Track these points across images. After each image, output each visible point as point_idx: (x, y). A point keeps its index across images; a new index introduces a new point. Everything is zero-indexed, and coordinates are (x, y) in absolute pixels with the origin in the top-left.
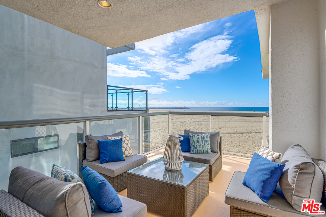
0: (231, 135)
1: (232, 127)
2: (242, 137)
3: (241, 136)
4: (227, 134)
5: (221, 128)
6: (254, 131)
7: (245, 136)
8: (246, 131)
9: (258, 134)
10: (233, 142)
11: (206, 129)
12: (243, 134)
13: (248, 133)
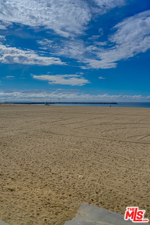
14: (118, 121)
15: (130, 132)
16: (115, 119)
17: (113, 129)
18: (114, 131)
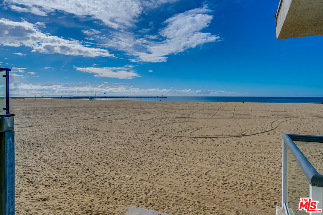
0: (213, 141)
1: (216, 127)
2: (228, 144)
3: (227, 142)
4: (207, 139)
5: (201, 128)
6: (244, 133)
7: (232, 142)
8: (233, 134)
9: (249, 137)
10: (214, 154)
11: (179, 130)
12: (230, 139)
13: (237, 136)
14: (168, 116)
15: (180, 127)
16: (165, 113)
17: (163, 124)
18: (164, 126)
